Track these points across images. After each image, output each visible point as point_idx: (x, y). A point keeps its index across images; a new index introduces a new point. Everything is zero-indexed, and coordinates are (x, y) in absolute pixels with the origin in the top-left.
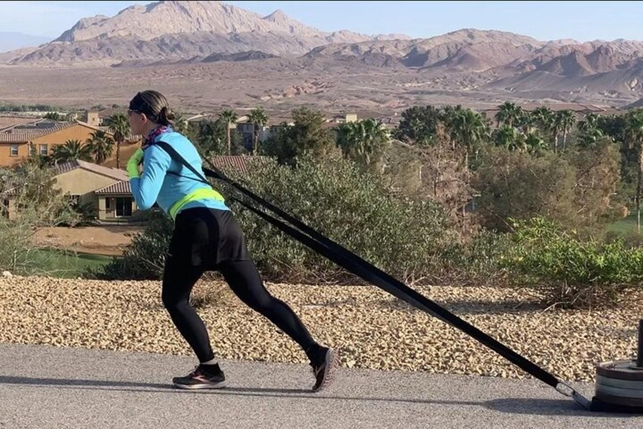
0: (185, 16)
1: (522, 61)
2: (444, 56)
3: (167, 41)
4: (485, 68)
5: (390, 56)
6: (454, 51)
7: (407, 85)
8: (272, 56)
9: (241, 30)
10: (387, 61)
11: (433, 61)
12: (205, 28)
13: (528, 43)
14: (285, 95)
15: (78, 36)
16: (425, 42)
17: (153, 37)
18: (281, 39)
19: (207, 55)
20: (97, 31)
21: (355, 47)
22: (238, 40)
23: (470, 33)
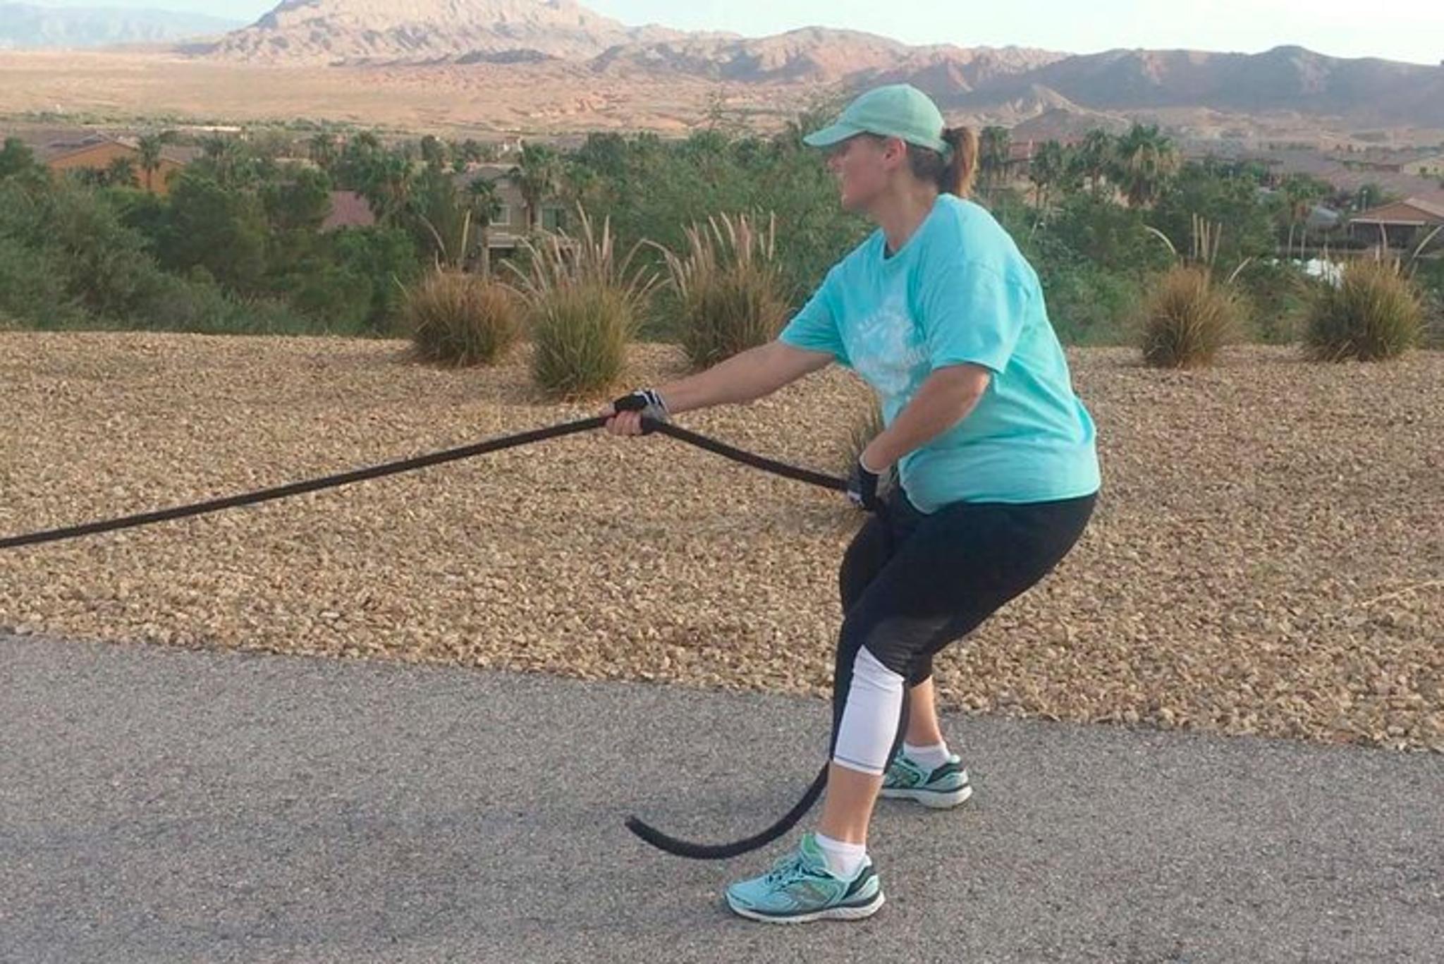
2: (781, 61)
3: (409, 32)
5: (709, 61)
6: (794, 56)
8: (551, 58)
9: (512, 19)
10: (705, 67)
11: (766, 70)
12: (463, 16)
14: (563, 112)
15: (283, 20)
16: (758, 42)
17: (388, 26)
18: (565, 34)
19: (463, 53)
21: (663, 48)
22: (507, 34)
23: (817, 33)
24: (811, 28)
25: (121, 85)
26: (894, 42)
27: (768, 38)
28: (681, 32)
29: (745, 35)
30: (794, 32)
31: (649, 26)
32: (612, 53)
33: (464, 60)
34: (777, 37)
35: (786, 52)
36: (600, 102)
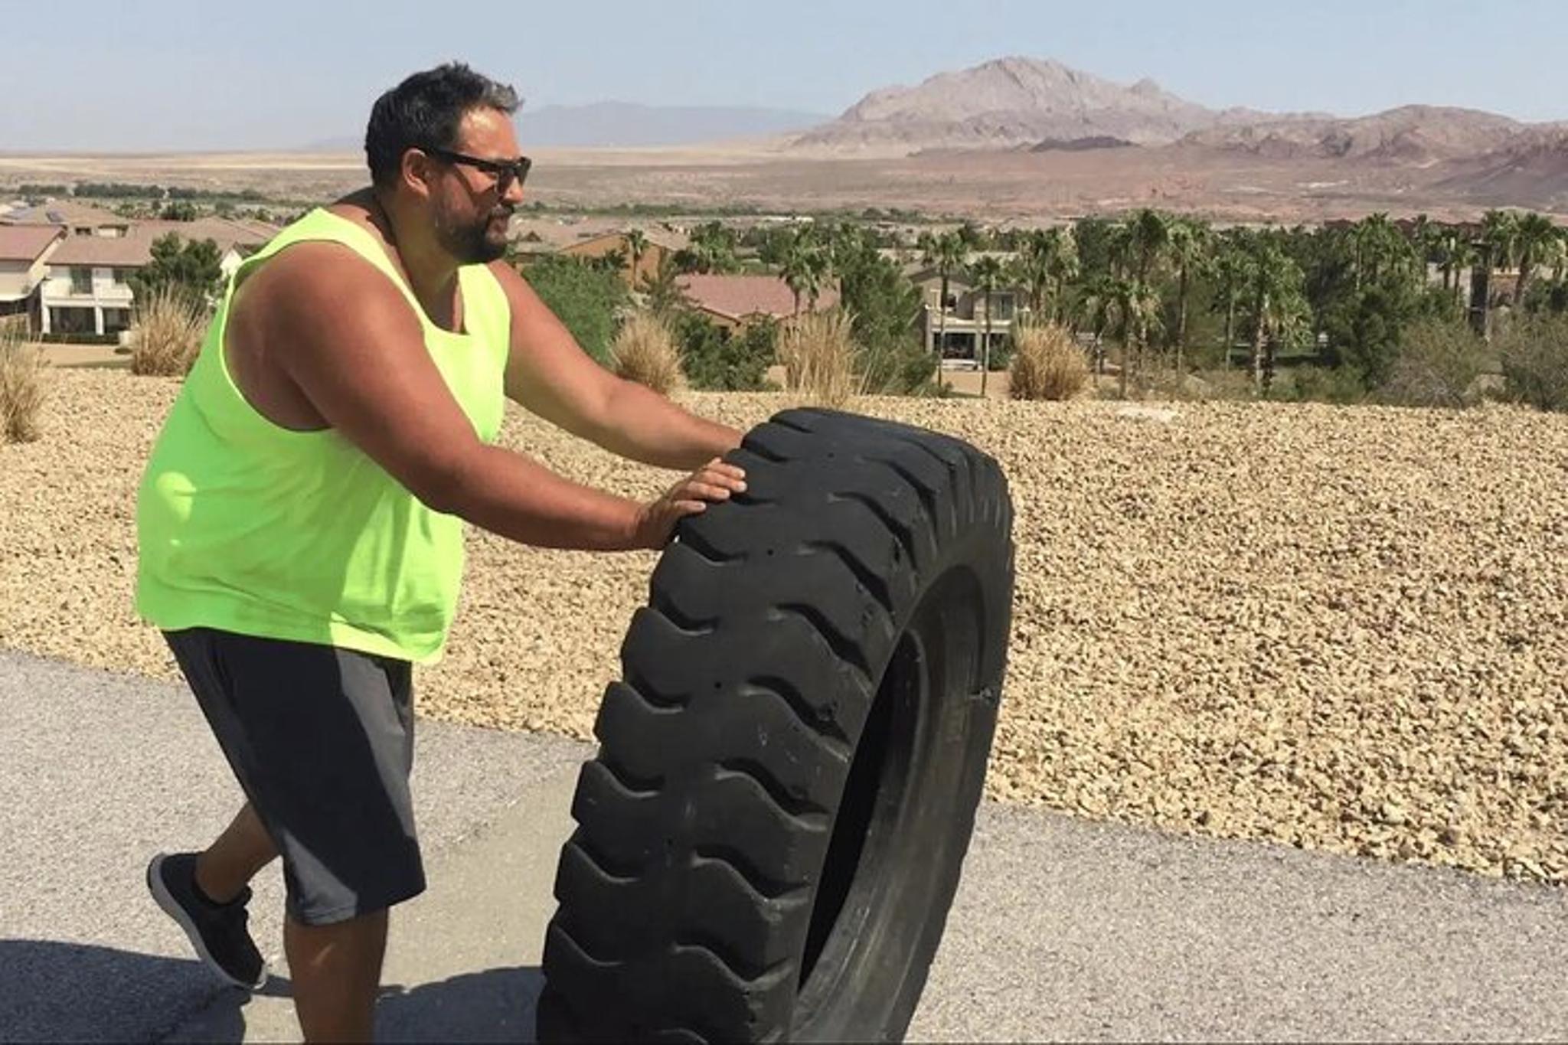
0: (1016, 87)
1: (1489, 151)
2: (1375, 144)
3: (987, 121)
4: (1432, 161)
5: (1296, 145)
6: (1390, 136)
7: (1314, 185)
8: (1128, 144)
9: (1091, 104)
10: (1290, 151)
11: (1360, 152)
12: (1042, 103)
13: (1505, 125)
14: (1133, 198)
15: (868, 114)
16: (1350, 124)
17: (967, 115)
18: (1148, 120)
19: (1039, 141)
20: (892, 107)
21: (1247, 131)
22: (1086, 121)
23: (1421, 112)
24: (1414, 107)
25: (711, 179)
26: (1507, 119)
27: (1363, 119)
28: (1269, 114)
29: (1339, 116)
30: (1388, 113)
31: (1233, 110)
32: (1191, 139)
33: (1038, 148)
34: (1372, 117)
35: (1382, 134)
36: (1172, 188)
